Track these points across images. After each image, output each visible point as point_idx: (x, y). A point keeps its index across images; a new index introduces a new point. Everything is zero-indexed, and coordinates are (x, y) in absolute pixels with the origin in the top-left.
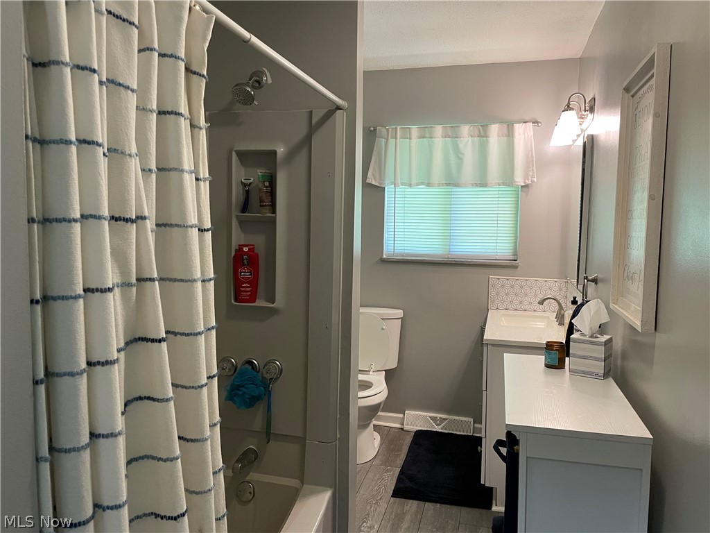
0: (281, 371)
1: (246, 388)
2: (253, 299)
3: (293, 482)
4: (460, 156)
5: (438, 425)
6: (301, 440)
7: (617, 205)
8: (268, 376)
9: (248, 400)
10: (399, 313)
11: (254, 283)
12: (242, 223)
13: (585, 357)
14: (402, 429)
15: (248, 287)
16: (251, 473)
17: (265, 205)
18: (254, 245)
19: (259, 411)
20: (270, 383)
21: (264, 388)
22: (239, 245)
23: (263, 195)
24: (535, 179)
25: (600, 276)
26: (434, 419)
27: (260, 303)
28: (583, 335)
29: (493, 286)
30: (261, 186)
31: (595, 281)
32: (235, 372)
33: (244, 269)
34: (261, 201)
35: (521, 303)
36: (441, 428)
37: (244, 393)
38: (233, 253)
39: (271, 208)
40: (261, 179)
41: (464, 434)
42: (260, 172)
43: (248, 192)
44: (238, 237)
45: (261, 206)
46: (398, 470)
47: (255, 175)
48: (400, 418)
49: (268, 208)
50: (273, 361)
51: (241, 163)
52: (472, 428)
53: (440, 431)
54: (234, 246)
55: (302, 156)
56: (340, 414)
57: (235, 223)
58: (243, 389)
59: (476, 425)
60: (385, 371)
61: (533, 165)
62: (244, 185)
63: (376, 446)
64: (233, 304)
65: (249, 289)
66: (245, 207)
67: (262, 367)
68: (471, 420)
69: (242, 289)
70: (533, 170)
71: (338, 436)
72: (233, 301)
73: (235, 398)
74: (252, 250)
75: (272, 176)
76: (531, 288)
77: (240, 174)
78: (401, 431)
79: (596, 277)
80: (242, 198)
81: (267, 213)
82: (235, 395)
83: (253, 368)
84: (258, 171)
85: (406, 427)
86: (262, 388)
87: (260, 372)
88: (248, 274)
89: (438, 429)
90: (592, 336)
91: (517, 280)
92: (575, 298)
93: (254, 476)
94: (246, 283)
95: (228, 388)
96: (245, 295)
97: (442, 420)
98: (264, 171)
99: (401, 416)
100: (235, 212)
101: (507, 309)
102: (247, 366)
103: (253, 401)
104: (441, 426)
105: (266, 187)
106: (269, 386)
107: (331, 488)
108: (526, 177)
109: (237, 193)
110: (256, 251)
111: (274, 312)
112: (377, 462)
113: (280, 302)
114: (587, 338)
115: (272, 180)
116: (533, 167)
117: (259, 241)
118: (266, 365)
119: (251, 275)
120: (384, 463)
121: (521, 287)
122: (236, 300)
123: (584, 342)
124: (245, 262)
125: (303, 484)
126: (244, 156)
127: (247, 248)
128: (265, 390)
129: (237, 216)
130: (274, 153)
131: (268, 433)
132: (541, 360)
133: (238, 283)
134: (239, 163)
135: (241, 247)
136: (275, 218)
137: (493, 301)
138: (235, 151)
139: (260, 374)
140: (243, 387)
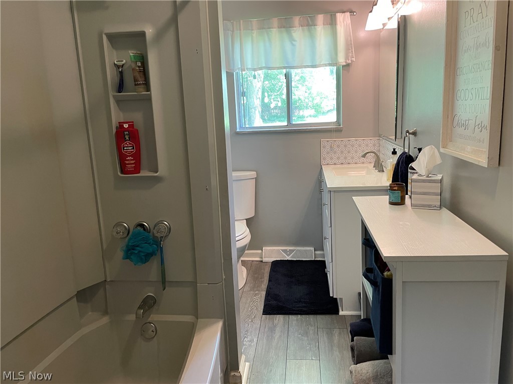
0: (170, 229)
1: (142, 248)
2: (137, 170)
3: (188, 318)
4: (294, 43)
5: (288, 255)
6: (194, 284)
7: (446, 65)
8: (159, 235)
9: (143, 257)
10: (253, 174)
11: (137, 156)
12: (118, 102)
13: (425, 194)
14: (262, 261)
15: (132, 160)
16: (151, 315)
17: (140, 84)
18: (133, 122)
19: (154, 264)
20: (161, 241)
21: (156, 245)
22: (119, 123)
23: (137, 74)
24: (354, 59)
25: (419, 130)
26: (285, 251)
27: (144, 173)
28: (420, 175)
29: (324, 147)
30: (133, 65)
31: (414, 134)
32: (128, 234)
33: (126, 144)
34: (135, 80)
35: (345, 158)
36: (292, 257)
37: (140, 251)
38: (114, 131)
39: (145, 86)
40: (133, 59)
41: (308, 260)
42: (131, 53)
43: (121, 73)
44: (117, 116)
45: (135, 85)
46: (264, 293)
47: (127, 57)
48: (259, 253)
49: (143, 86)
50: (161, 222)
51: (112, 46)
52: (313, 254)
53: (290, 259)
54: (115, 124)
55: (170, 36)
56: (224, 259)
57: (112, 102)
58: (138, 248)
59: (317, 252)
60: (246, 219)
61: (352, 47)
62: (118, 67)
63: (244, 277)
64: (119, 175)
65: (133, 162)
66: (121, 87)
67: (152, 229)
68: (312, 249)
69: (127, 162)
70: (352, 51)
71: (224, 277)
72: (119, 173)
73: (132, 257)
74: (131, 125)
75: (143, 57)
76: (353, 146)
77: (112, 57)
78: (260, 262)
79: (415, 130)
80: (117, 80)
81: (142, 92)
82: (132, 254)
83: (144, 229)
84: (130, 51)
85: (265, 260)
86: (155, 246)
87: (151, 232)
88: (131, 148)
89: (289, 258)
90: (428, 177)
91: (342, 141)
92: (394, 149)
93: (155, 317)
94: (130, 156)
95: (125, 248)
96: (130, 167)
97: (291, 251)
98: (135, 52)
99: (260, 251)
100: (112, 93)
101: (335, 164)
102: (139, 228)
103: (147, 257)
104: (291, 256)
105: (139, 67)
106: (160, 243)
107: (221, 318)
108: (347, 58)
109: (111, 75)
110: (135, 127)
111: (158, 180)
112: (247, 288)
113: (162, 171)
114: (424, 178)
115: (143, 60)
116: (352, 49)
117: (137, 118)
118: (155, 226)
119: (133, 149)
120: (252, 289)
121: (345, 146)
122: (123, 172)
123: (424, 181)
124: (127, 138)
125: (198, 319)
126: (114, 38)
127: (127, 125)
128: (158, 247)
129: (114, 96)
130: (142, 34)
131: (164, 282)
132: (386, 198)
133: (122, 158)
134: (110, 46)
135: (121, 125)
136: (150, 96)
137: (324, 159)
138: (105, 34)
139: (151, 234)
140: (137, 246)
